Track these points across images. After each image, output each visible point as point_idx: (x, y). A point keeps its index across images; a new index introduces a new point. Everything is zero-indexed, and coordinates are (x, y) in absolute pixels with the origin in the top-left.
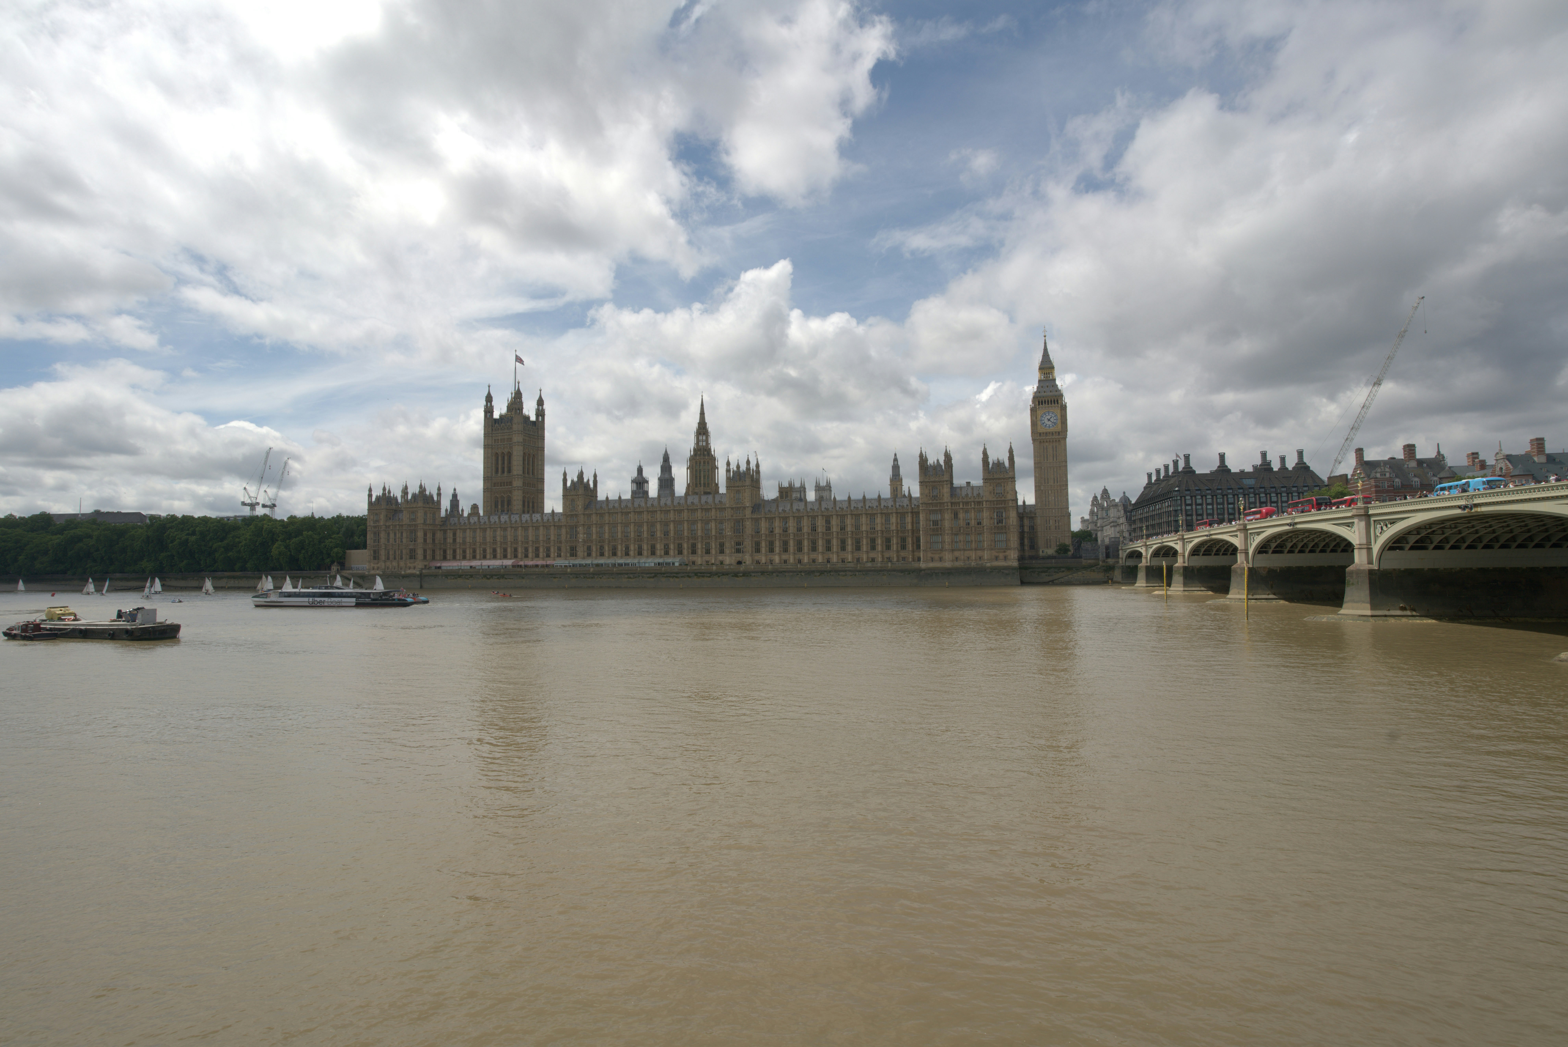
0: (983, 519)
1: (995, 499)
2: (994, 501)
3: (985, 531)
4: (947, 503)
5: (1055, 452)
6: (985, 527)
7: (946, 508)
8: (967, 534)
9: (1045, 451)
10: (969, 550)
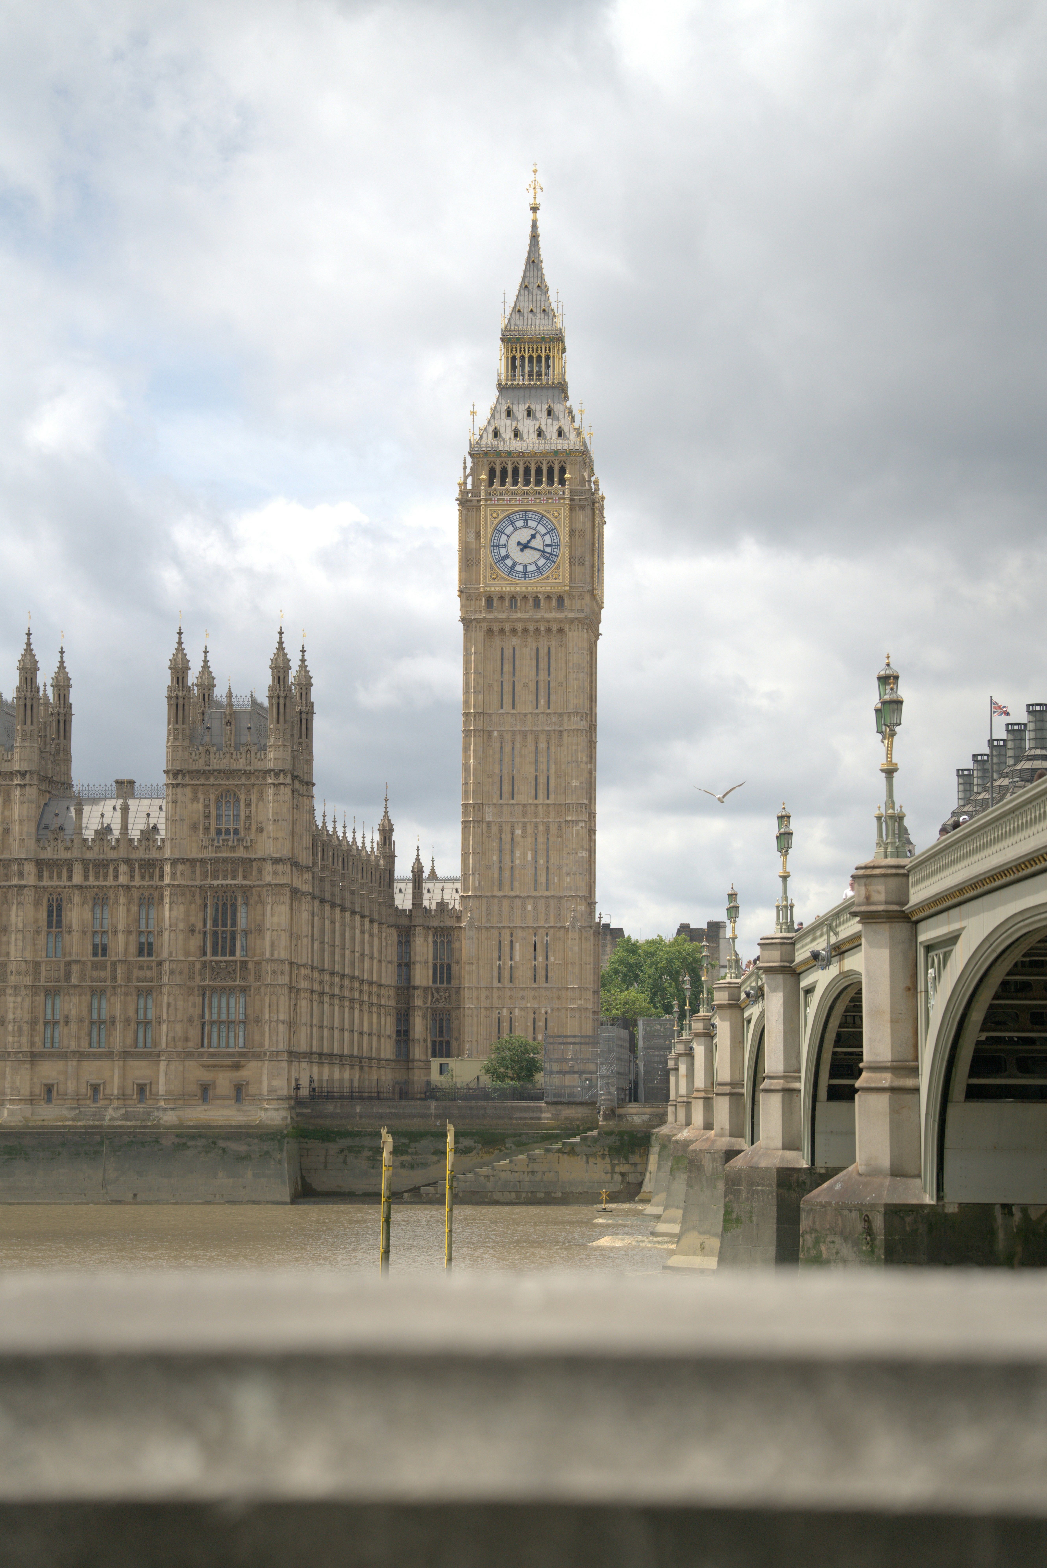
0: (161, 933)
1: (210, 854)
2: (203, 862)
3: (165, 979)
4: (20, 862)
5: (543, 675)
6: (166, 966)
7: (15, 881)
8: (94, 992)
9: (508, 668)
10: (97, 1056)
